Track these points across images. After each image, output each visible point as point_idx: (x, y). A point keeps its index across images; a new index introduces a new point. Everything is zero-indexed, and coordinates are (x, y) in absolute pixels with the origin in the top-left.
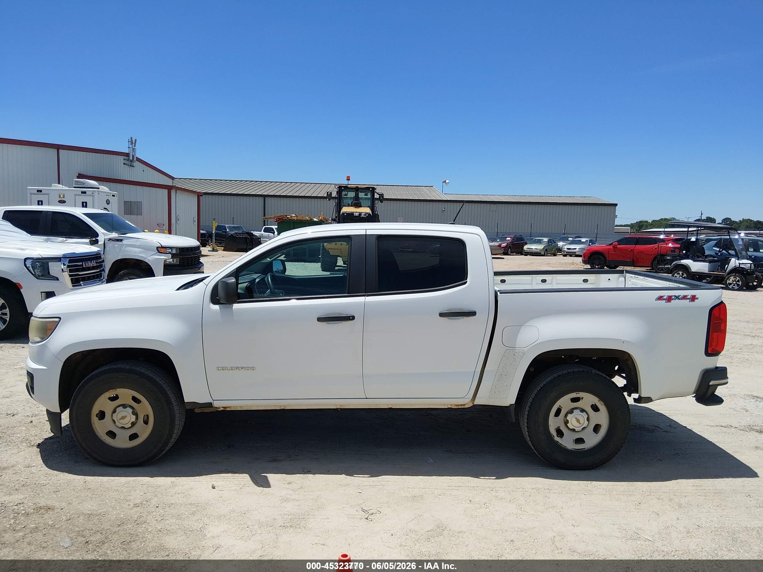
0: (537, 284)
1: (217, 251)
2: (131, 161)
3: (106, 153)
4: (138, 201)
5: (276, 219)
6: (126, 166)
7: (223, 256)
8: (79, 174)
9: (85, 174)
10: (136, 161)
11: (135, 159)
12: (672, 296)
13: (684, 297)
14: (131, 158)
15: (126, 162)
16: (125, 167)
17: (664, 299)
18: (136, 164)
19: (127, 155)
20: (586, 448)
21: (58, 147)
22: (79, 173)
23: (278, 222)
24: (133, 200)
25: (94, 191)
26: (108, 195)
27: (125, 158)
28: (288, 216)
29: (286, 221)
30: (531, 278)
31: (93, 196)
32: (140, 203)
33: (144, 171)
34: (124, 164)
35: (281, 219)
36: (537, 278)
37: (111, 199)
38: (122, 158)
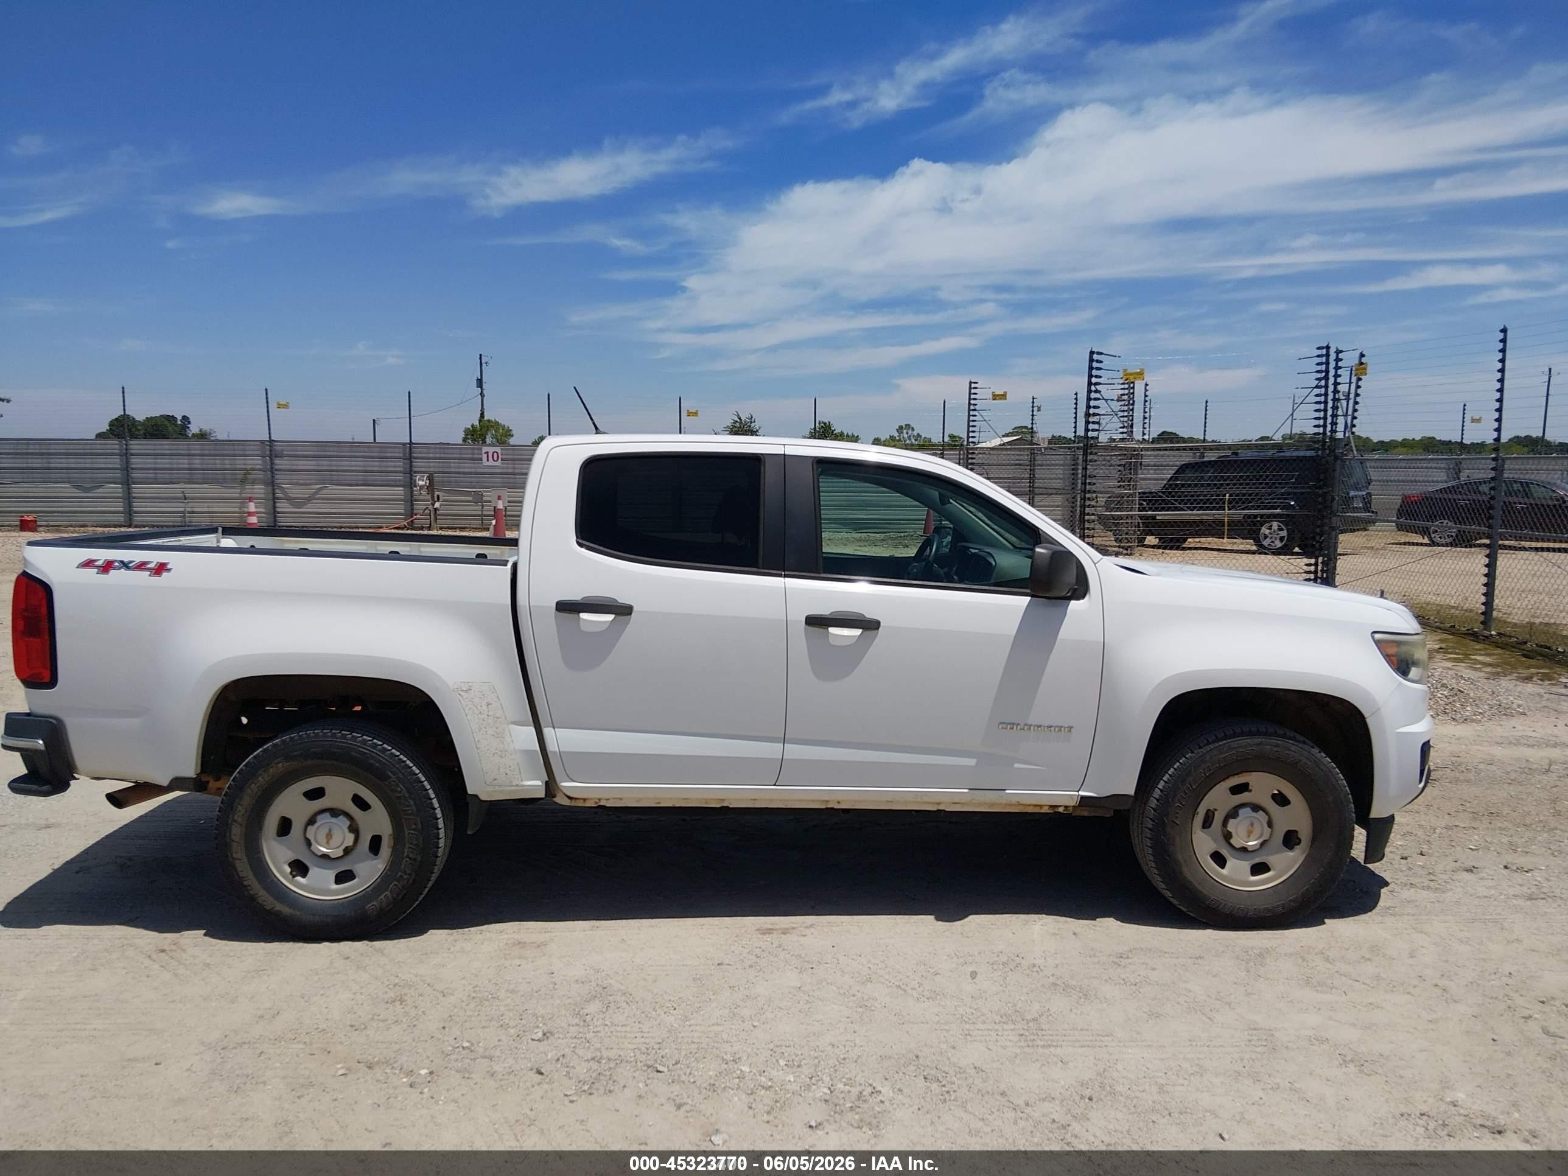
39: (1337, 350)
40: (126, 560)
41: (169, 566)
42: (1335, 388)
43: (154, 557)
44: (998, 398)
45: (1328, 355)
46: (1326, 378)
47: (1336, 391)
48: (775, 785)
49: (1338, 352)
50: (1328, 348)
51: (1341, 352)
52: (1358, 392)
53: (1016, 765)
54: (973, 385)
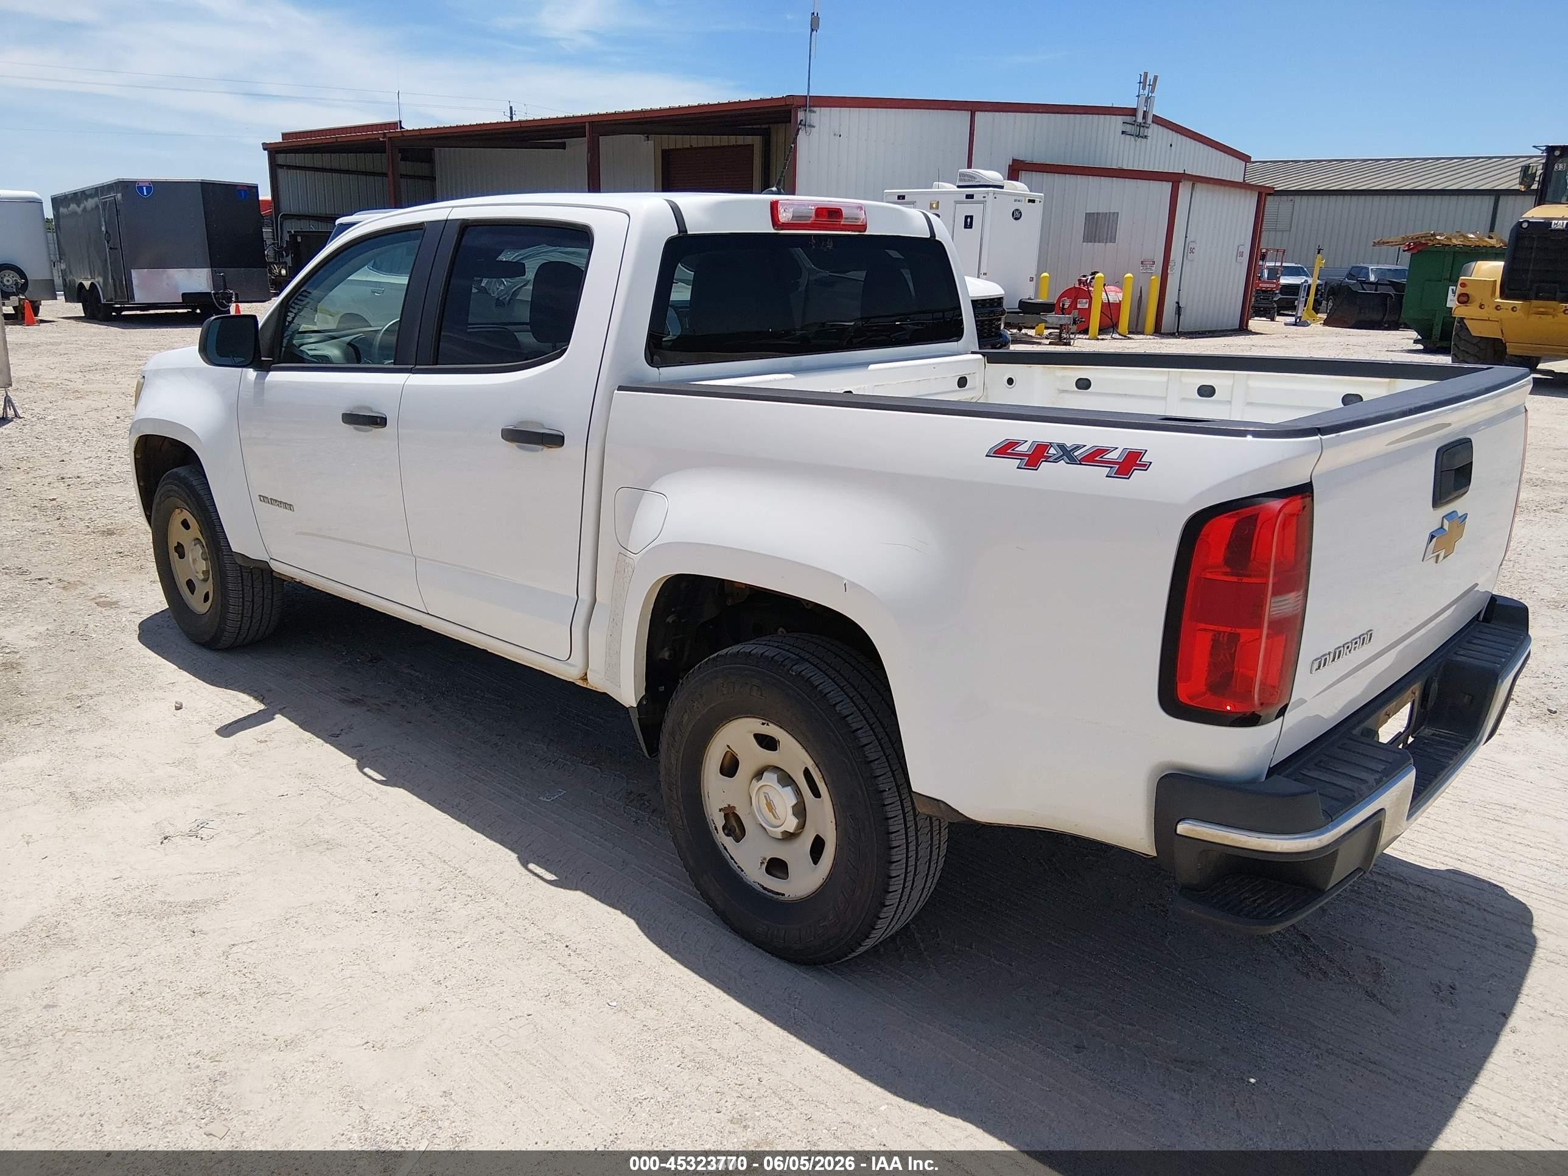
0: (1184, 399)
1: (1305, 324)
2: (1140, 125)
3: (1082, 112)
4: (1112, 211)
5: (1409, 245)
6: (1127, 136)
7: (1286, 337)
8: (1013, 160)
9: (1029, 159)
10: (1155, 126)
11: (1150, 120)
12: (1051, 445)
13: (1095, 457)
14: (1140, 119)
15: (1128, 128)
16: (1125, 140)
17: (1019, 455)
18: (1154, 130)
19: (1133, 112)
20: (786, 896)
21: (973, 108)
22: (1015, 158)
23: (1415, 251)
24: (1102, 210)
25: (988, 193)
26: (1019, 201)
27: (1128, 119)
28: (1438, 237)
29: (1432, 249)
30: (1165, 378)
31: (983, 202)
32: (1116, 215)
33: (1171, 145)
34: (1123, 133)
35: (1421, 244)
36: (1185, 380)
37: (1025, 207)
38: (1120, 119)
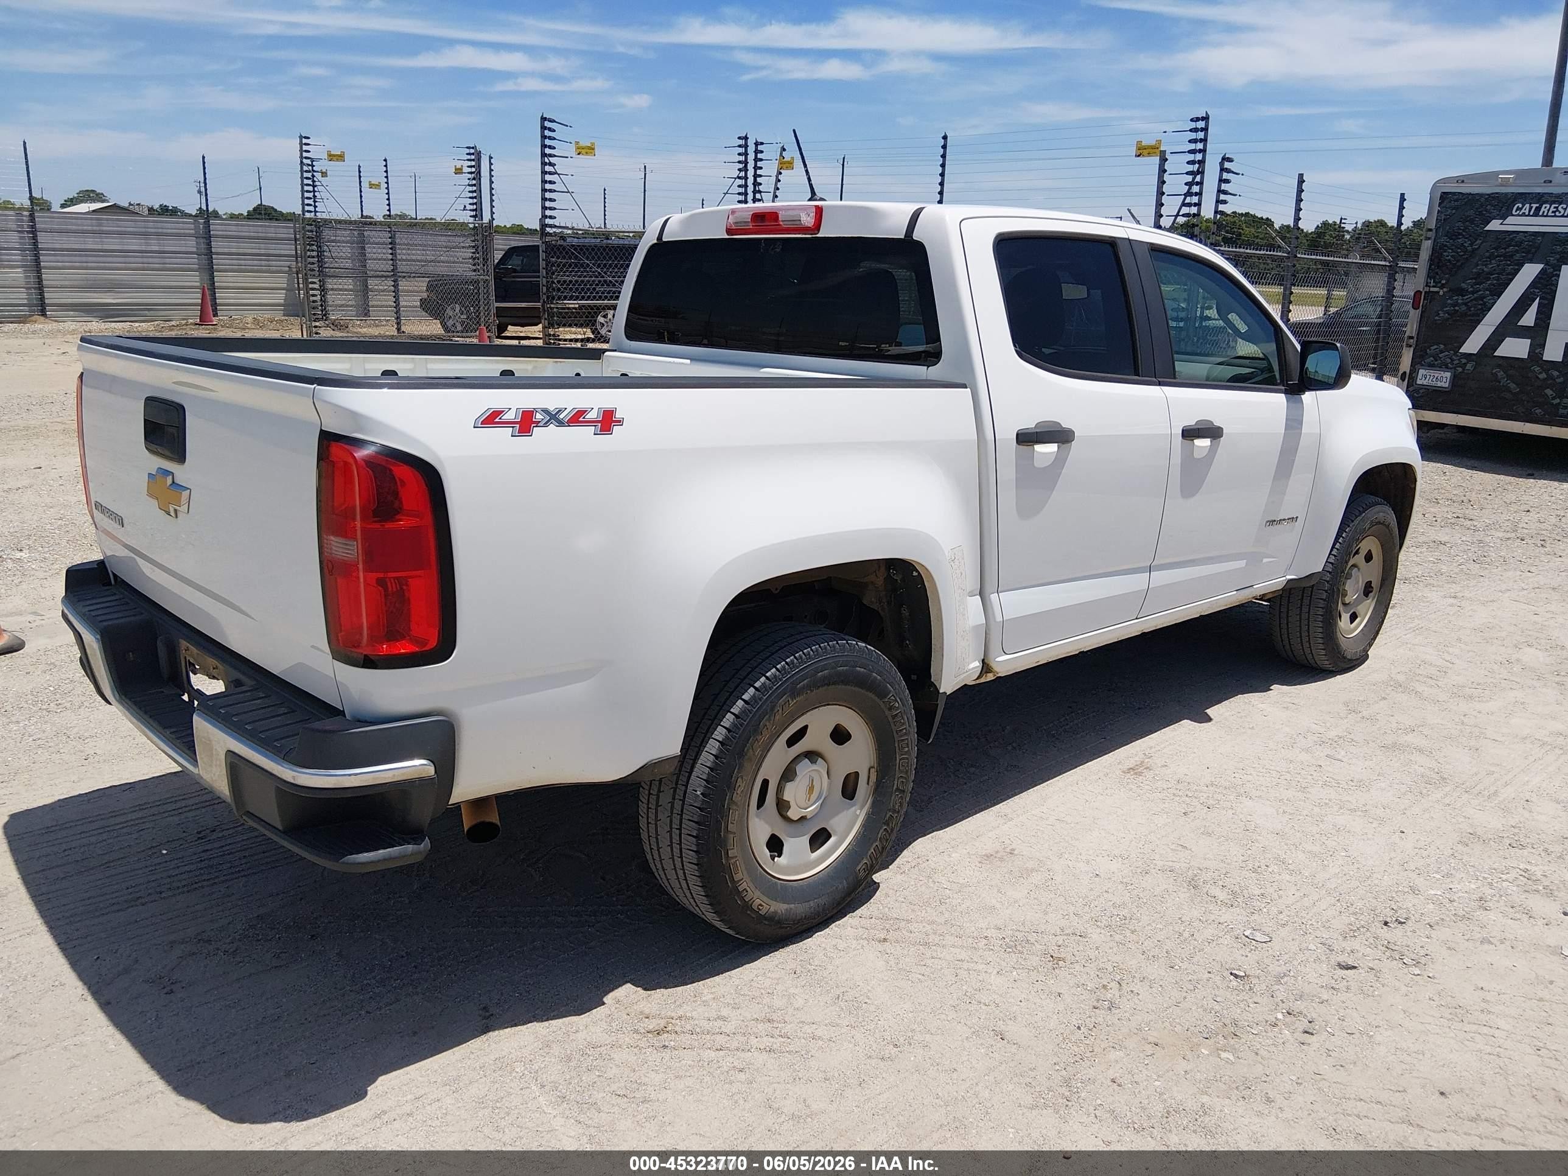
39: (757, 142)
40: (551, 408)
41: (618, 415)
42: (755, 180)
43: (594, 400)
44: (335, 158)
45: (746, 146)
46: (746, 170)
47: (756, 184)
48: (1137, 619)
49: (757, 144)
50: (746, 138)
51: (762, 144)
52: (778, 186)
53: (1265, 560)
54: (304, 141)
